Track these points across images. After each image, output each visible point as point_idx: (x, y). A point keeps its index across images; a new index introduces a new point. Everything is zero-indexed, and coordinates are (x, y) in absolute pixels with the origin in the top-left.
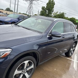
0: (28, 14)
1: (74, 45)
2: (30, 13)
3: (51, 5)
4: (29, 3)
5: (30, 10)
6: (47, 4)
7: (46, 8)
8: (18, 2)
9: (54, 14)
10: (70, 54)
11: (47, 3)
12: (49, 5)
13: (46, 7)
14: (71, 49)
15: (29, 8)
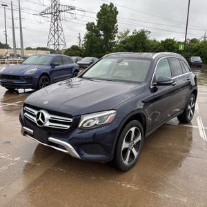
0: (52, 47)
1: (192, 99)
2: (57, 43)
3: (108, 17)
4: (50, 20)
5: (56, 37)
6: (99, 15)
7: (97, 26)
8: (20, 20)
9: (119, 38)
10: (189, 117)
11: (99, 13)
12: (103, 17)
13: (96, 23)
14: (189, 107)
15: (53, 32)
